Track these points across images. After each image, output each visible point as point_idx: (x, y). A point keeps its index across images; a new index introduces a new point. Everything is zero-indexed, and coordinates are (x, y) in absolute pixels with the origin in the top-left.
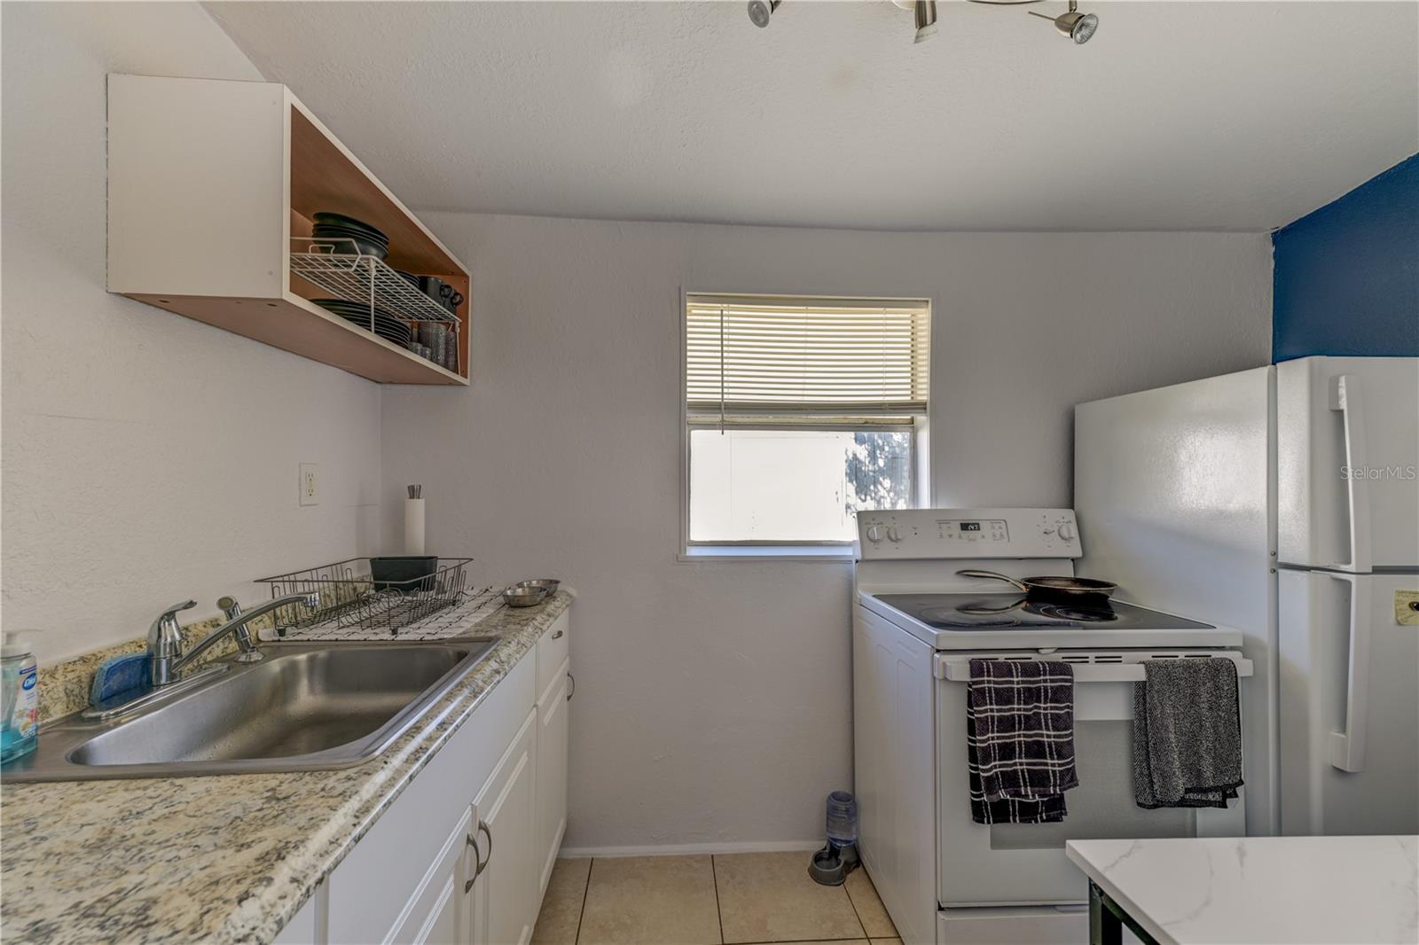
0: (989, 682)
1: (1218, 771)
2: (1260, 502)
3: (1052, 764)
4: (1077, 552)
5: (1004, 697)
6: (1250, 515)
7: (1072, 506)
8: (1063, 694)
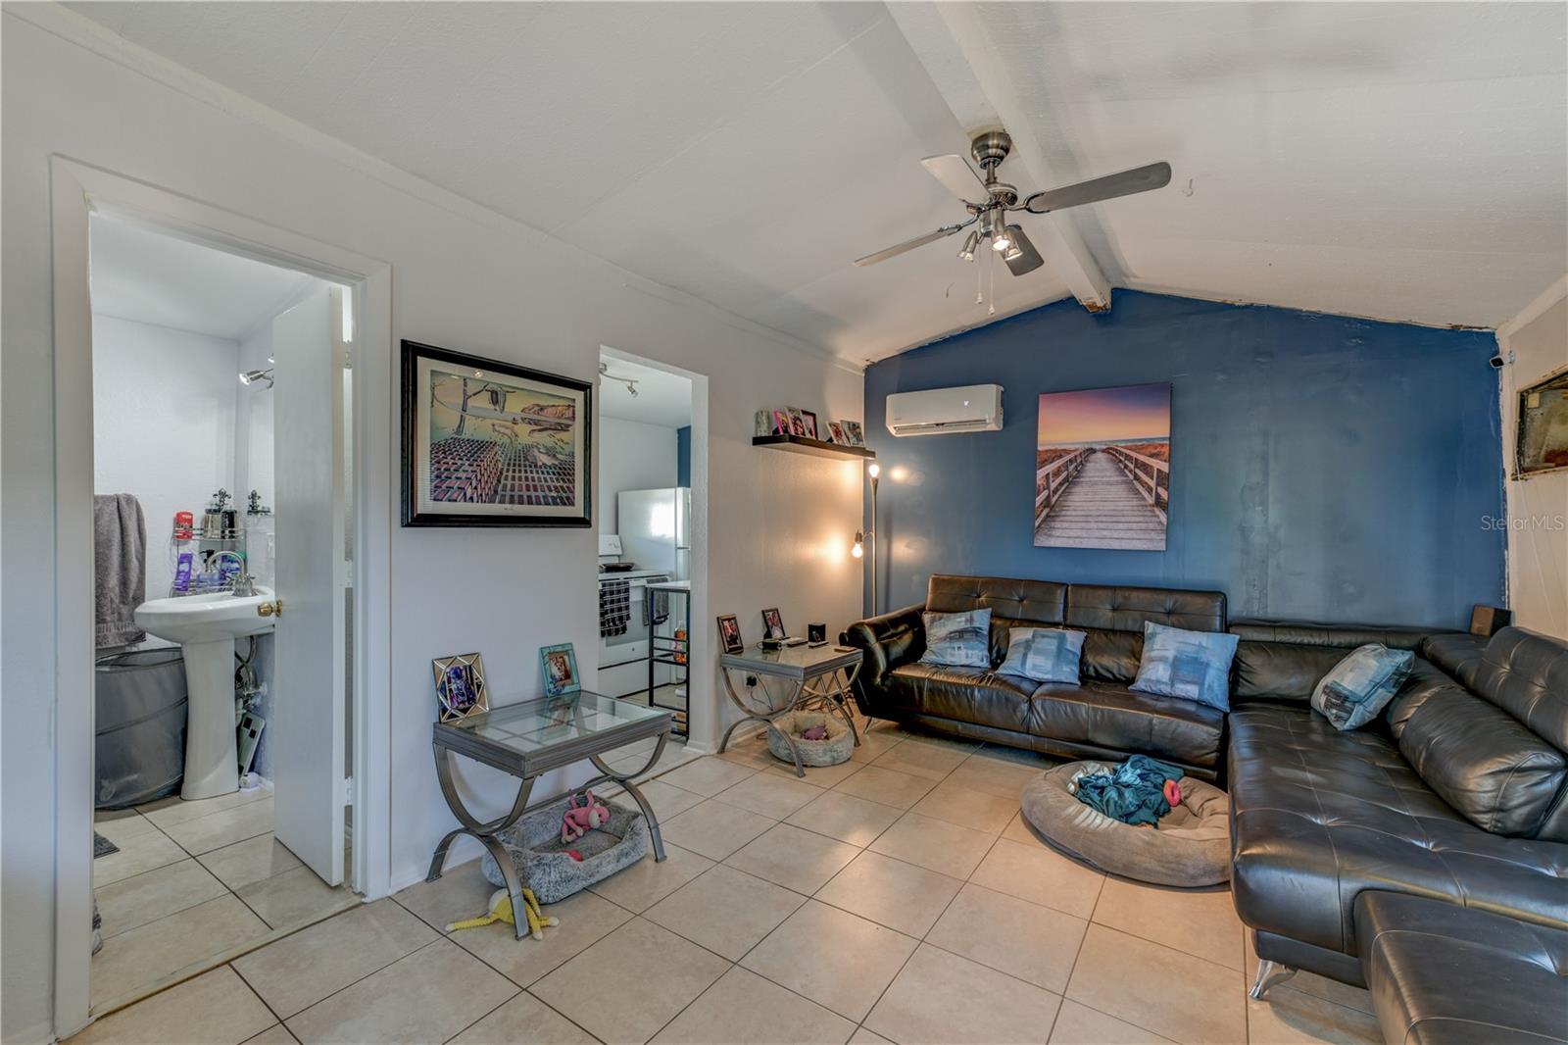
0: (607, 589)
1: (664, 611)
2: (673, 535)
3: (624, 613)
4: (620, 553)
5: (612, 593)
6: (670, 538)
7: (617, 533)
8: (627, 590)
